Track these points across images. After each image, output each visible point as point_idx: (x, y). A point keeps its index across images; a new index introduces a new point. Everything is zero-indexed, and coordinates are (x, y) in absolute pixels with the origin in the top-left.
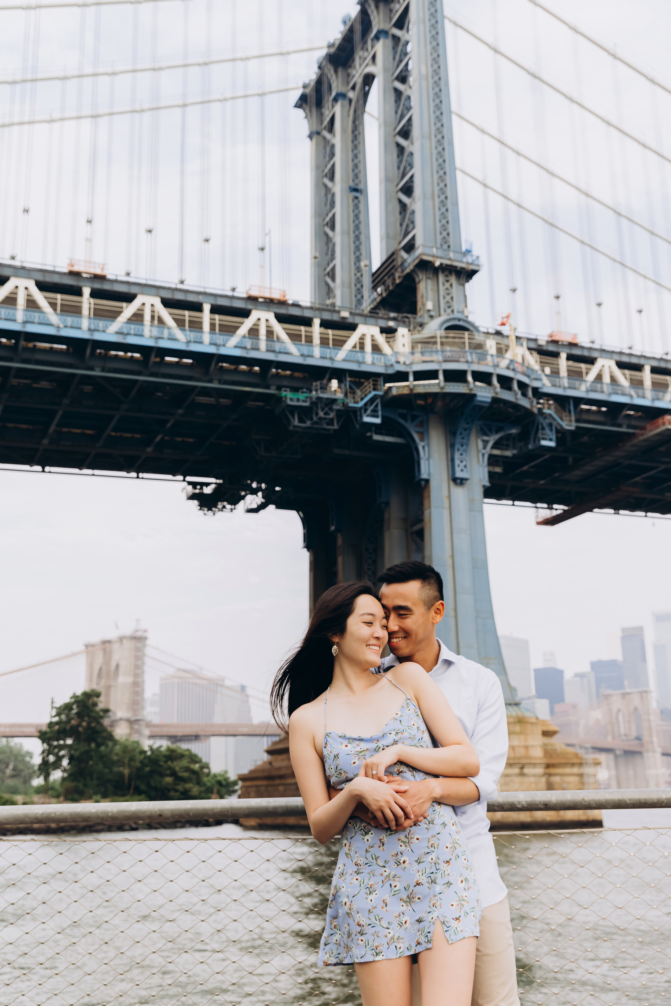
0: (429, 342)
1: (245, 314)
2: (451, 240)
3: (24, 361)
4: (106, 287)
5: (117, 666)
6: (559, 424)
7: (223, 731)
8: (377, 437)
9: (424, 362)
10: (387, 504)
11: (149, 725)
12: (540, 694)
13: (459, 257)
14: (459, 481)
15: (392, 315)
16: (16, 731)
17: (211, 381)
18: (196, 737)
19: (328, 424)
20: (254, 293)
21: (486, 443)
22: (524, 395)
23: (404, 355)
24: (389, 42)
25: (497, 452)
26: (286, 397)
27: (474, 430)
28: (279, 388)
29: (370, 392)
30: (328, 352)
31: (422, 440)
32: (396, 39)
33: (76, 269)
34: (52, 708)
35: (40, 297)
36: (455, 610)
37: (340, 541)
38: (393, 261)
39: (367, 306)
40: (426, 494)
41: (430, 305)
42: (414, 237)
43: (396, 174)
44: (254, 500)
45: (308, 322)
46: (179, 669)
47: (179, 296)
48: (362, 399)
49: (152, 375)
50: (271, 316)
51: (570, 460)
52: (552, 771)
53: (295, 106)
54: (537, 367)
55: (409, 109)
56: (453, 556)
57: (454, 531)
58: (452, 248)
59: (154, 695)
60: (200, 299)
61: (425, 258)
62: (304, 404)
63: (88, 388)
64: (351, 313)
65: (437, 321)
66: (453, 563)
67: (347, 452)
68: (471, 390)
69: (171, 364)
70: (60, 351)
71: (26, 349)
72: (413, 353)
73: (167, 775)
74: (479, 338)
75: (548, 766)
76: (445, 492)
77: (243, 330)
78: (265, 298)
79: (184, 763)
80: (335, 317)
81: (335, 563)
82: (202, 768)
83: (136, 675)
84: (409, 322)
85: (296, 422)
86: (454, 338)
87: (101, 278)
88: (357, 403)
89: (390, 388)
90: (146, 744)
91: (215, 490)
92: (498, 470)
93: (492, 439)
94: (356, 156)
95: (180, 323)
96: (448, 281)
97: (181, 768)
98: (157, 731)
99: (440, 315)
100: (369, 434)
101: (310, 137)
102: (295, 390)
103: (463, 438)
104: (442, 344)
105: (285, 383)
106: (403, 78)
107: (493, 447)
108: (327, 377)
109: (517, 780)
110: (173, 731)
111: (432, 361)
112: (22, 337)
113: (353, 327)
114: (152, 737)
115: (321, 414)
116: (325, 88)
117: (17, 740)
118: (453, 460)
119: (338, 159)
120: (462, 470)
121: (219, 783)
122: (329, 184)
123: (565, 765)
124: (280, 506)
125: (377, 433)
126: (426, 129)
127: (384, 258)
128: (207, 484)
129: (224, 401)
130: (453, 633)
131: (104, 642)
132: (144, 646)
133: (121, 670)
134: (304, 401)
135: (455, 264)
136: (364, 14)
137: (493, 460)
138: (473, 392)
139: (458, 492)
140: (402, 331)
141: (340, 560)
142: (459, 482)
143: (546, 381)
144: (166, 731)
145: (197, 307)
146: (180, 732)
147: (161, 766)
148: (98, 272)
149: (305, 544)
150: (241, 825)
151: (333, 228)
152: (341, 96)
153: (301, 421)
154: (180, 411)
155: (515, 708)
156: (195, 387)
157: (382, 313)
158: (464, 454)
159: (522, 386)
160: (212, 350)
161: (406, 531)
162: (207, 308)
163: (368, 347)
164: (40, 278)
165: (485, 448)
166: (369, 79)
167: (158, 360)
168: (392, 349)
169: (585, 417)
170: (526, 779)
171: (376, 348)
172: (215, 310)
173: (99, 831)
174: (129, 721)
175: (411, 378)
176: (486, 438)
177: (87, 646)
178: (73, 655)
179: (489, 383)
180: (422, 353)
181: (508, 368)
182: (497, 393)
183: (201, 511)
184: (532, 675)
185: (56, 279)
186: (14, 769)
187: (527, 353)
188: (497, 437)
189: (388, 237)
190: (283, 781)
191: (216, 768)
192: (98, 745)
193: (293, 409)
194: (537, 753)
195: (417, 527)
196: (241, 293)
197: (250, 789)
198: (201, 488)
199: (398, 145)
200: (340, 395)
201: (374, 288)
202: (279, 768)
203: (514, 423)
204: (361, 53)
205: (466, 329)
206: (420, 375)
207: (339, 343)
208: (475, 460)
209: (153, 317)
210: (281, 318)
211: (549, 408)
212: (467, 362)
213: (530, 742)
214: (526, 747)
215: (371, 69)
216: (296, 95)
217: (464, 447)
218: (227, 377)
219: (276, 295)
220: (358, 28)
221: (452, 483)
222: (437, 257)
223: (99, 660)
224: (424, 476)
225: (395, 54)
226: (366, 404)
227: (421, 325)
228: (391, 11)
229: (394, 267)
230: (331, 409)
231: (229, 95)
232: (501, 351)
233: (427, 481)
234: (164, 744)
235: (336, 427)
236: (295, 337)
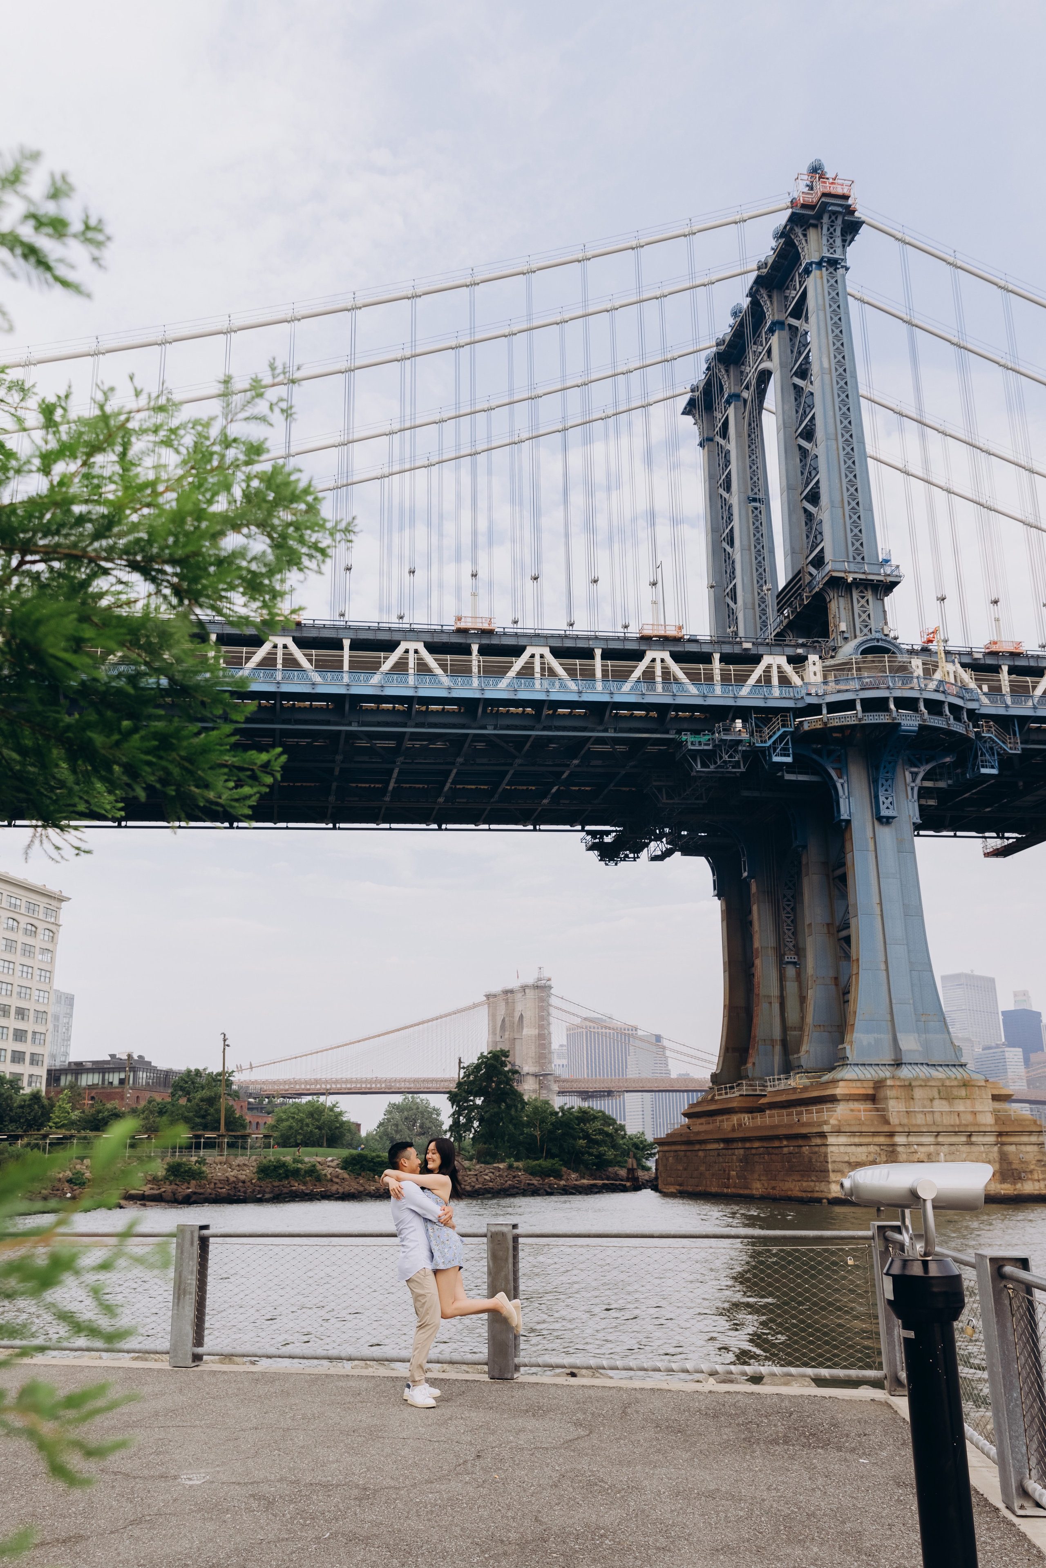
0: (844, 667)
1: (638, 656)
2: (865, 551)
3: (417, 725)
4: (495, 641)
5: (521, 1016)
6: (1001, 747)
7: (638, 1087)
8: (788, 777)
9: (839, 692)
10: (805, 847)
11: (557, 1080)
12: (1011, 1042)
13: (874, 569)
14: (884, 820)
15: (800, 641)
16: (422, 1086)
17: (606, 730)
18: (610, 1093)
19: (733, 767)
20: (648, 632)
21: (914, 775)
22: (958, 719)
23: (815, 685)
24: (786, 333)
25: (928, 784)
26: (686, 741)
27: (900, 762)
28: (679, 732)
29: (779, 729)
30: (731, 690)
31: (840, 777)
32: (794, 330)
33: (462, 625)
34: (460, 1068)
35: (430, 659)
36: (886, 962)
37: (754, 889)
38: (800, 579)
39: (771, 632)
40: (847, 837)
41: (843, 627)
42: (823, 548)
43: (799, 480)
44: (656, 847)
45: (706, 658)
46: (585, 1019)
47: (569, 644)
48: (770, 738)
49: (544, 729)
50: (666, 655)
51: (1021, 784)
52: (1005, 1139)
53: (683, 413)
54: (972, 685)
55: (811, 407)
56: (881, 904)
57: (881, 876)
58: (866, 561)
59: (561, 1046)
60: (592, 644)
61: (835, 574)
62: (706, 748)
63: (480, 746)
64: (753, 644)
65: (853, 644)
66: (882, 911)
67: (756, 794)
68: (894, 719)
69: (564, 715)
70: (453, 713)
71: (419, 712)
72: (825, 683)
73: (580, 1138)
74: (902, 658)
75: (1000, 1134)
76: (870, 834)
77: (637, 673)
78: (660, 637)
79: (598, 1124)
80: (737, 650)
81: (750, 912)
82: (616, 1130)
83: (541, 1027)
84: (820, 646)
85: (699, 768)
86: (873, 661)
87: (489, 633)
88: (765, 742)
89: (801, 722)
90: (558, 1103)
91: (617, 839)
92: (932, 802)
93: (922, 771)
94: (753, 462)
95: (571, 672)
96: (863, 597)
97: (595, 1131)
98: (567, 1086)
99: (855, 637)
100: (779, 774)
101: (701, 445)
102: (696, 732)
103: (887, 772)
104: (859, 669)
105: (685, 726)
106: (803, 373)
107: (923, 779)
108: (730, 716)
109: (965, 1149)
110: (583, 1087)
111: (847, 691)
112: (415, 701)
113: (756, 659)
114: (561, 1093)
115: (726, 757)
116: (715, 389)
117: (422, 1096)
118: (877, 797)
119: (733, 467)
120: (888, 808)
121: (636, 1146)
122: (725, 495)
123: (1021, 1133)
124: (686, 852)
125: (788, 772)
126: (831, 430)
127: (790, 577)
128: (608, 833)
129: (620, 748)
130: (885, 987)
131: (507, 992)
132: (549, 996)
133: (526, 1021)
134: (705, 745)
135: (870, 577)
136: (755, 305)
137: (923, 793)
138: (897, 721)
139: (885, 834)
140: (813, 658)
141: (755, 908)
142: (886, 821)
143: (985, 700)
144: (576, 1086)
145: (588, 654)
146: (591, 1087)
147: (574, 1129)
148: (486, 626)
149: (716, 892)
150: (660, 1192)
151: (731, 543)
152: (735, 397)
153: (704, 765)
154: (576, 762)
155: (960, 1069)
156: (590, 737)
157: (790, 638)
158: (890, 789)
159: (955, 709)
160: (606, 698)
161: (828, 876)
162: (598, 653)
163: (775, 681)
164: (429, 639)
165: (914, 781)
166: (764, 377)
167: (551, 712)
168: (803, 679)
169: (1033, 737)
170: (975, 1149)
171: (784, 681)
172: (607, 655)
173: (513, 1196)
174: (536, 1076)
175: (825, 711)
176: (915, 770)
177: (488, 996)
178: (475, 1006)
179: (916, 709)
180: (837, 682)
181: (936, 691)
182: (924, 720)
183: (603, 863)
184: (1001, 1018)
185: (445, 639)
186: (421, 1127)
187: (961, 670)
188: (928, 767)
189: (793, 552)
190: (703, 1147)
191: (632, 1129)
192: (508, 1107)
193: (694, 754)
194: (988, 1120)
195: (839, 872)
196: (634, 631)
197: (667, 1154)
198: (602, 838)
199: (800, 447)
200: (745, 736)
201: (780, 610)
202: (698, 1133)
203: (947, 752)
204: (754, 348)
205: (886, 651)
206: (834, 707)
207: (742, 679)
208: (902, 795)
209: (543, 669)
210: (677, 657)
211: (988, 731)
212: (888, 688)
213: (978, 1108)
214: (974, 1113)
215: (766, 365)
216: (683, 401)
217: (890, 782)
218: (623, 725)
219: (672, 632)
220: (749, 321)
221: (876, 822)
222: (849, 572)
223: (502, 1011)
224: (845, 816)
225: (793, 346)
226: (774, 743)
227: (835, 649)
228: (786, 298)
229: (801, 586)
230: (736, 751)
231: (610, 412)
232: (928, 672)
233: (848, 822)
234: (575, 1103)
235: (743, 769)
236: (693, 677)
